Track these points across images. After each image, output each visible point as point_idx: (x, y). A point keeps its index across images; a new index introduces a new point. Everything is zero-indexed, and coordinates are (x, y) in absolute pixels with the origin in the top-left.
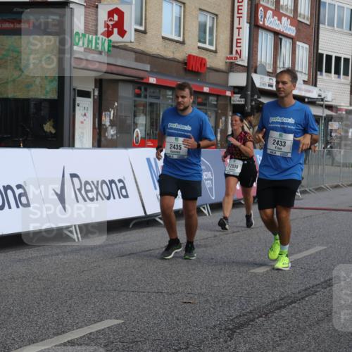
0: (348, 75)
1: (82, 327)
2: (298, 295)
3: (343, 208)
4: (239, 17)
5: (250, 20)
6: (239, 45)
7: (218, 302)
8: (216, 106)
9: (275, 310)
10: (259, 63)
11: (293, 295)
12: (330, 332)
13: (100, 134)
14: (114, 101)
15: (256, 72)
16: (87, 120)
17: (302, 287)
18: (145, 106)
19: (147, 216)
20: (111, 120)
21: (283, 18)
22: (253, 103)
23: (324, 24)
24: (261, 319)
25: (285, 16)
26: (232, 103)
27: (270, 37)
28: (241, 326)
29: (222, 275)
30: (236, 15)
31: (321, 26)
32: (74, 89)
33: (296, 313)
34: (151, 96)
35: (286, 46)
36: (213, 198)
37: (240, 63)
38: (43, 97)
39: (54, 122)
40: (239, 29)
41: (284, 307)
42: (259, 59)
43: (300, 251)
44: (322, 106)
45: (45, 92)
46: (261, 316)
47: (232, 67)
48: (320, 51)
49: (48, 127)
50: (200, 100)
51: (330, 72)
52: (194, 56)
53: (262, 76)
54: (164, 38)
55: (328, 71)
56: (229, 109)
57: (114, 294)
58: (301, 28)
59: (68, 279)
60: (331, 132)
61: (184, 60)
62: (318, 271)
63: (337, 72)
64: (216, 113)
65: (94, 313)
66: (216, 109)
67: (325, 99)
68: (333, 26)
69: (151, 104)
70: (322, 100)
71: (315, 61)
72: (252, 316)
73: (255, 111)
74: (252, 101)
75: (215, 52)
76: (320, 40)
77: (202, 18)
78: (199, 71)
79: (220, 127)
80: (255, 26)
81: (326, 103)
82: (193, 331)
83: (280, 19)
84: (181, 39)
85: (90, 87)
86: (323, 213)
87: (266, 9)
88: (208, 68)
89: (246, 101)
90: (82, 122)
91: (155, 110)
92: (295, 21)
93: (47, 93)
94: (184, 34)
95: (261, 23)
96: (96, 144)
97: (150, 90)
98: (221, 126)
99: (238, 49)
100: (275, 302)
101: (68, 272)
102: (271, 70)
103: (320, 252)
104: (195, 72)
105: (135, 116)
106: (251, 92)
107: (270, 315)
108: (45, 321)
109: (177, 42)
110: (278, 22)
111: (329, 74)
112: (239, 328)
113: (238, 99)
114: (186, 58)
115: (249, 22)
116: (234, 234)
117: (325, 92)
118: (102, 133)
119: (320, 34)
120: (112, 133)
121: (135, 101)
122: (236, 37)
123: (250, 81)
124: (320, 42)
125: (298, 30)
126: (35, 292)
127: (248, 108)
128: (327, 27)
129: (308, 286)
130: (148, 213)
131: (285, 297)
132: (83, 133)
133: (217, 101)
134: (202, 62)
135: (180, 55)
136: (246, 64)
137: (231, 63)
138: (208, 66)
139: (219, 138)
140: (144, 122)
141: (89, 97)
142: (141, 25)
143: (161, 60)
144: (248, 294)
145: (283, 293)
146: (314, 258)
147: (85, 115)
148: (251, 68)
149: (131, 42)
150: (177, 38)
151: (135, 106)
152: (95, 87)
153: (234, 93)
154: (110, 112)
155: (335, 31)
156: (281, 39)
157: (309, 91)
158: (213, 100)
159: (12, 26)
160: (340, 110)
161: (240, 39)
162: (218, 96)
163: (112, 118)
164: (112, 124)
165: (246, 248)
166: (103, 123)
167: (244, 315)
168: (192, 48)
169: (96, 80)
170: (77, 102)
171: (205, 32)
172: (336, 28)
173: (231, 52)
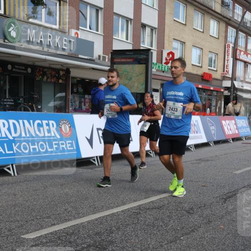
4: (228, 55)
6: (227, 68)
8: (216, 96)
10: (237, 76)
15: (235, 80)
25: (250, 54)
26: (224, 94)
27: (242, 64)
30: (226, 54)
32: (152, 88)
36: (215, 139)
37: (228, 76)
39: (142, 103)
40: (228, 60)
42: (237, 74)
45: (139, 90)
47: (224, 78)
49: (140, 106)
50: (209, 93)
52: (206, 73)
53: (238, 82)
54: (193, 65)
56: (222, 98)
61: (202, 75)
64: (216, 99)
74: (233, 94)
75: (216, 71)
77: (210, 55)
78: (209, 80)
80: (235, 59)
83: (247, 56)
84: (200, 65)
85: (158, 87)
87: (241, 51)
88: (213, 78)
89: (231, 94)
94: (202, 63)
95: (238, 58)
98: (219, 105)
99: (227, 70)
102: (242, 79)
104: (207, 80)
106: (233, 90)
109: (199, 66)
110: (246, 57)
113: (227, 93)
115: (233, 57)
122: (226, 64)
123: (233, 84)
127: (232, 97)
133: (217, 94)
134: (210, 76)
135: (200, 72)
136: (231, 77)
137: (224, 76)
141: (158, 92)
144: (233, 183)
147: (156, 100)
148: (233, 78)
150: (199, 65)
152: (161, 87)
153: (225, 90)
156: (247, 65)
158: (215, 93)
159: (125, 60)
161: (228, 65)
162: (217, 91)
168: (206, 69)
169: (161, 84)
171: (212, 62)
173: (224, 71)
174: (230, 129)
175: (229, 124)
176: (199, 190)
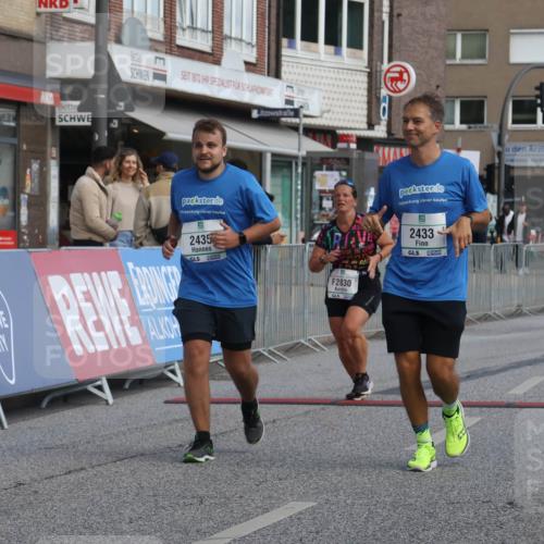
0: (360, 47)
8: (14, 132)
10: (125, 16)
15: (119, 41)
22: (115, 124)
26: (58, 123)
36: (12, 382)
37: (75, 15)
42: (127, 5)
43: (248, 516)
44: (295, 128)
51: (315, 39)
55: (310, 35)
56: (50, 141)
60: (321, 199)
63: (333, 39)
64: (16, 149)
66: (14, 141)
67: (304, 112)
70: (296, 113)
71: (274, 12)
73: (121, 143)
79: (28, 190)
86: (307, 413)
89: (95, 119)
98: (30, 185)
102: (159, 36)
103: (299, 517)
111: (312, 45)
116: (72, 477)
117: (302, 92)
127: (101, 138)
133: (16, 119)
139: (24, 218)
146: (285, 533)
157: (262, 91)
158: (5, 116)
160: (346, 139)
162: (17, 105)
165: (102, 515)
174: (99, 326)
175: (88, 297)
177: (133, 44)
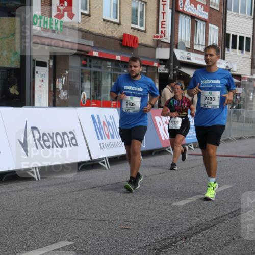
0: (249, 51)
1: (41, 247)
2: (210, 223)
3: (245, 155)
4: (164, 4)
5: (172, 6)
6: (163, 26)
7: (148, 228)
8: (146, 74)
9: (193, 234)
10: (179, 41)
11: (206, 223)
12: (235, 252)
13: (54, 96)
14: (66, 70)
15: (177, 48)
16: (44, 84)
17: (214, 217)
18: (90, 74)
19: (92, 160)
20: (63, 85)
21: (198, 5)
22: (175, 72)
23: (231, 10)
24: (181, 241)
25: (200, 3)
26: (159, 72)
27: (188, 20)
28: (166, 247)
29: (151, 207)
30: (161, 2)
31: (228, 11)
32: (34, 60)
33: (209, 237)
34: (94, 66)
35: (201, 27)
36: (144, 147)
37: (164, 40)
38: (9, 66)
39: (18, 86)
40: (164, 13)
41: (199, 232)
42: (179, 37)
45: (10, 62)
46: (182, 240)
47: (159, 44)
48: (227, 32)
49: (13, 90)
52: (128, 35)
53: (182, 51)
54: (104, 20)
55: (234, 47)
56: (156, 77)
57: (66, 221)
58: (212, 13)
59: (30, 210)
60: (236, 96)
61: (120, 38)
62: (226, 204)
63: (241, 48)
65: (51, 236)
67: (232, 70)
68: (238, 12)
69: (95, 73)
71: (223, 40)
72: (174, 239)
73: (177, 78)
74: (174, 70)
75: (145, 31)
76: (227, 23)
77: (134, 4)
78: (133, 46)
80: (177, 12)
81: (233, 73)
82: (128, 250)
83: (196, 6)
84: (117, 21)
85: (46, 58)
86: (230, 159)
88: (139, 44)
89: (169, 71)
90: (40, 86)
91: (98, 77)
92: (208, 8)
93: (12, 63)
94: (120, 17)
95: (181, 9)
96: (51, 104)
97: (94, 62)
99: (163, 30)
100: (192, 228)
101: (31, 204)
102: (189, 47)
103: (227, 190)
104: (129, 47)
105: (82, 82)
106: (174, 64)
107: (188, 239)
108: (13, 243)
109: (115, 23)
110: (195, 8)
111: (235, 50)
112: (164, 249)
113: (164, 69)
114: (121, 36)
115: (172, 8)
116: (161, 175)
117: (231, 64)
118: (56, 95)
119: (227, 19)
120: (64, 95)
121: (82, 70)
122: (161, 19)
123: (173, 55)
124: (227, 25)
125: (210, 15)
126: (4, 219)
127: (171, 76)
128: (233, 12)
129: (218, 216)
130: (93, 158)
131: (200, 224)
132: (41, 95)
133: (147, 70)
134: (135, 39)
135: (117, 33)
136: (169, 42)
137: (158, 40)
138: (139, 43)
140: (89, 87)
141: (46, 66)
142: (86, 9)
143: (103, 38)
144: (171, 221)
145: (198, 221)
146: (223, 194)
147: (43, 80)
148: (173, 44)
149: (78, 23)
150: (115, 20)
151: (82, 74)
152: (51, 58)
153: (160, 64)
154: (62, 78)
155: (239, 16)
156: (197, 22)
157: (219, 63)
160: (244, 78)
161: (165, 22)
162: (147, 66)
163: (64, 83)
164: (64, 88)
165: (169, 186)
166: (57, 87)
167: (168, 238)
168: (126, 28)
170: (36, 70)
171: (137, 16)
172: (240, 14)
173: (157, 32)
176: (115, 235)
177: (181, 49)
